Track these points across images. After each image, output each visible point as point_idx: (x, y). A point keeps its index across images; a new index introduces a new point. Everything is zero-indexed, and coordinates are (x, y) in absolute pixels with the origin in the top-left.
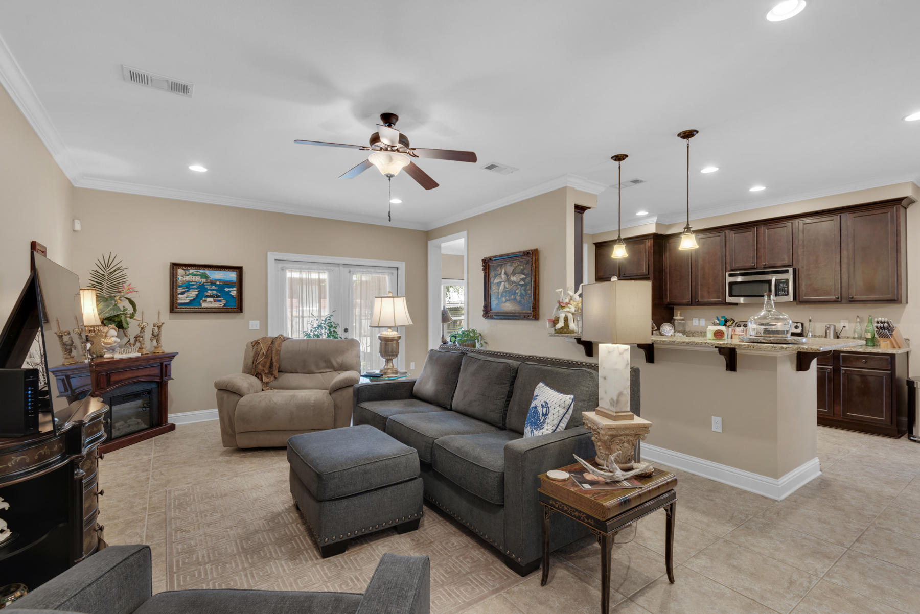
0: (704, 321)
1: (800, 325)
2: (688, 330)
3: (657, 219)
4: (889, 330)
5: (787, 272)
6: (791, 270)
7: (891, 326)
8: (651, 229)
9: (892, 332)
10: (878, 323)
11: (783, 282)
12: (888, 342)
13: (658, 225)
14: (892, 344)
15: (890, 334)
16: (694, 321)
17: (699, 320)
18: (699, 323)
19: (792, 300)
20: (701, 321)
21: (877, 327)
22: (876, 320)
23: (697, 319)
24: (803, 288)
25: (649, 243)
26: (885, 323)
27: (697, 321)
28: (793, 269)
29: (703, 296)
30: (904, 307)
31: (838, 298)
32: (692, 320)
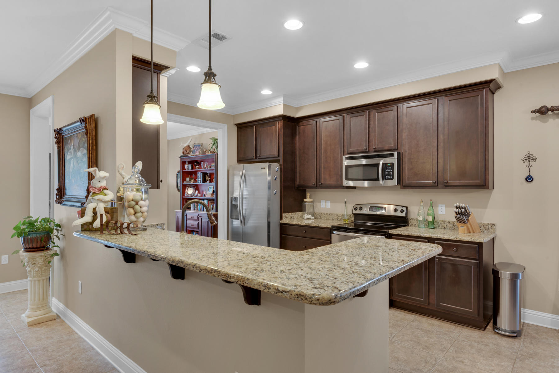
0: (329, 203)
1: (404, 209)
2: (318, 212)
3: (284, 100)
4: (466, 216)
5: (392, 155)
6: (395, 154)
7: (468, 211)
8: (278, 110)
9: (468, 217)
10: (457, 208)
11: (389, 166)
12: (465, 227)
13: (285, 106)
14: (468, 229)
15: (467, 220)
16: (322, 203)
17: (326, 202)
18: (326, 206)
19: (396, 184)
20: (327, 203)
21: (456, 213)
22: (455, 205)
23: (324, 201)
24: (406, 173)
25: (279, 125)
26: (462, 208)
27: (324, 203)
28: (398, 153)
29: (326, 179)
30: (491, 193)
31: (435, 183)
32: (320, 202)
